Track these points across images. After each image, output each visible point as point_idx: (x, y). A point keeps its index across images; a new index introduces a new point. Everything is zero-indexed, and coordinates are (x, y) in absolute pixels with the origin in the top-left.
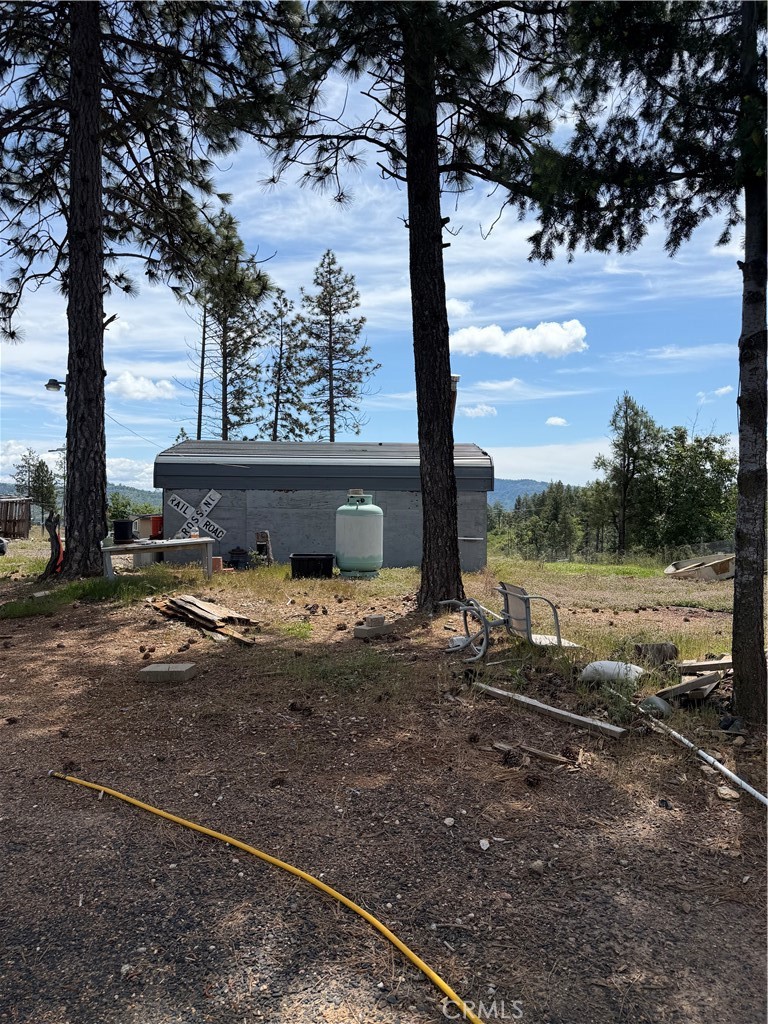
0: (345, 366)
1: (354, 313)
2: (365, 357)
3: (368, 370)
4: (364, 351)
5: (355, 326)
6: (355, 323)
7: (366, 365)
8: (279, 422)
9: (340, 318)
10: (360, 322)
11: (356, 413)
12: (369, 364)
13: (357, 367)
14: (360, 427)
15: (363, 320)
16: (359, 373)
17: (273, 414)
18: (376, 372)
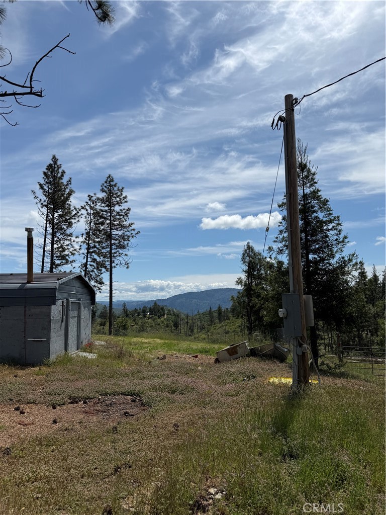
0: (120, 233)
1: (125, 206)
2: (131, 228)
3: (133, 235)
4: (130, 225)
5: (125, 212)
6: (124, 211)
7: (131, 232)
8: (88, 263)
9: (117, 208)
10: (127, 210)
11: (125, 257)
12: (133, 232)
13: (127, 233)
14: (129, 265)
15: (129, 209)
16: (129, 236)
17: (85, 259)
18: (137, 235)
